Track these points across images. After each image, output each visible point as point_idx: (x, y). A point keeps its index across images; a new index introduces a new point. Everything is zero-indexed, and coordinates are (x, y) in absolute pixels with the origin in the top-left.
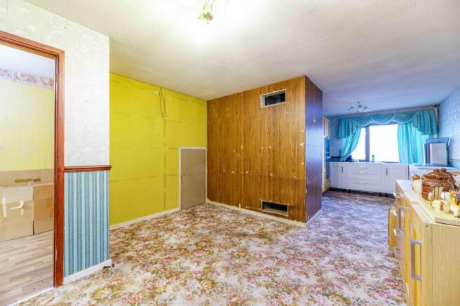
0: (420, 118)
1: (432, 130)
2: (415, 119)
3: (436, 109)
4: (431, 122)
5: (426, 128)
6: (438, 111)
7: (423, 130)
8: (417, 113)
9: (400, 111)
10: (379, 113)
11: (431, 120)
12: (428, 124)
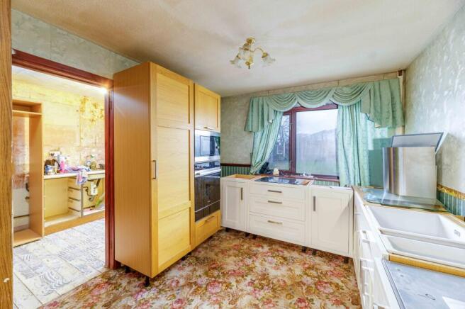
0: (375, 94)
1: (394, 118)
2: (365, 97)
3: (401, 78)
4: (393, 105)
5: (385, 115)
6: (405, 82)
7: (378, 119)
8: (370, 86)
9: (343, 83)
10: (310, 87)
11: (393, 98)
12: (387, 108)
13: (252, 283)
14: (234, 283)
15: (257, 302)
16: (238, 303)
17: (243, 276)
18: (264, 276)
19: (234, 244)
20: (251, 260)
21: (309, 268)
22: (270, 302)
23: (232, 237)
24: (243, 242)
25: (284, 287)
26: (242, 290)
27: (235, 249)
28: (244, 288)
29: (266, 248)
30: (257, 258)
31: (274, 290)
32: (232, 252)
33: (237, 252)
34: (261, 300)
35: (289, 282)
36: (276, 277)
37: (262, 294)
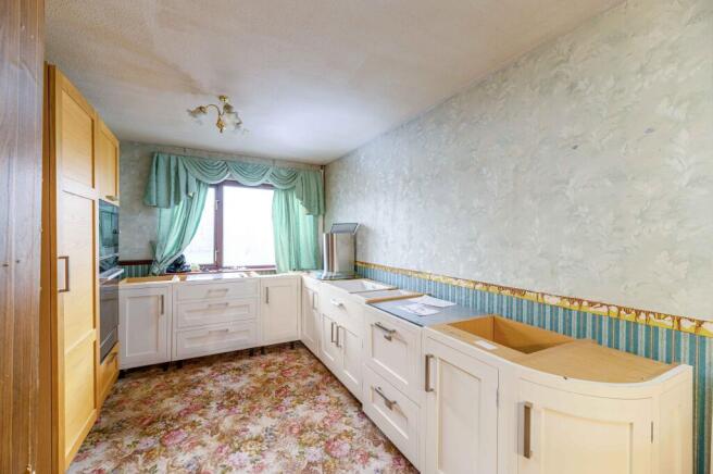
13: (221, 406)
14: (198, 419)
15: (242, 416)
16: (222, 428)
17: (204, 407)
18: (230, 394)
19: (153, 386)
20: (199, 389)
21: (267, 366)
22: (254, 408)
23: (142, 380)
24: (166, 377)
25: (257, 391)
26: (215, 418)
27: (161, 390)
28: (217, 415)
29: (208, 371)
30: (204, 383)
31: (250, 398)
32: (160, 395)
33: (170, 392)
34: (244, 412)
35: (258, 385)
36: (242, 388)
37: (240, 408)
